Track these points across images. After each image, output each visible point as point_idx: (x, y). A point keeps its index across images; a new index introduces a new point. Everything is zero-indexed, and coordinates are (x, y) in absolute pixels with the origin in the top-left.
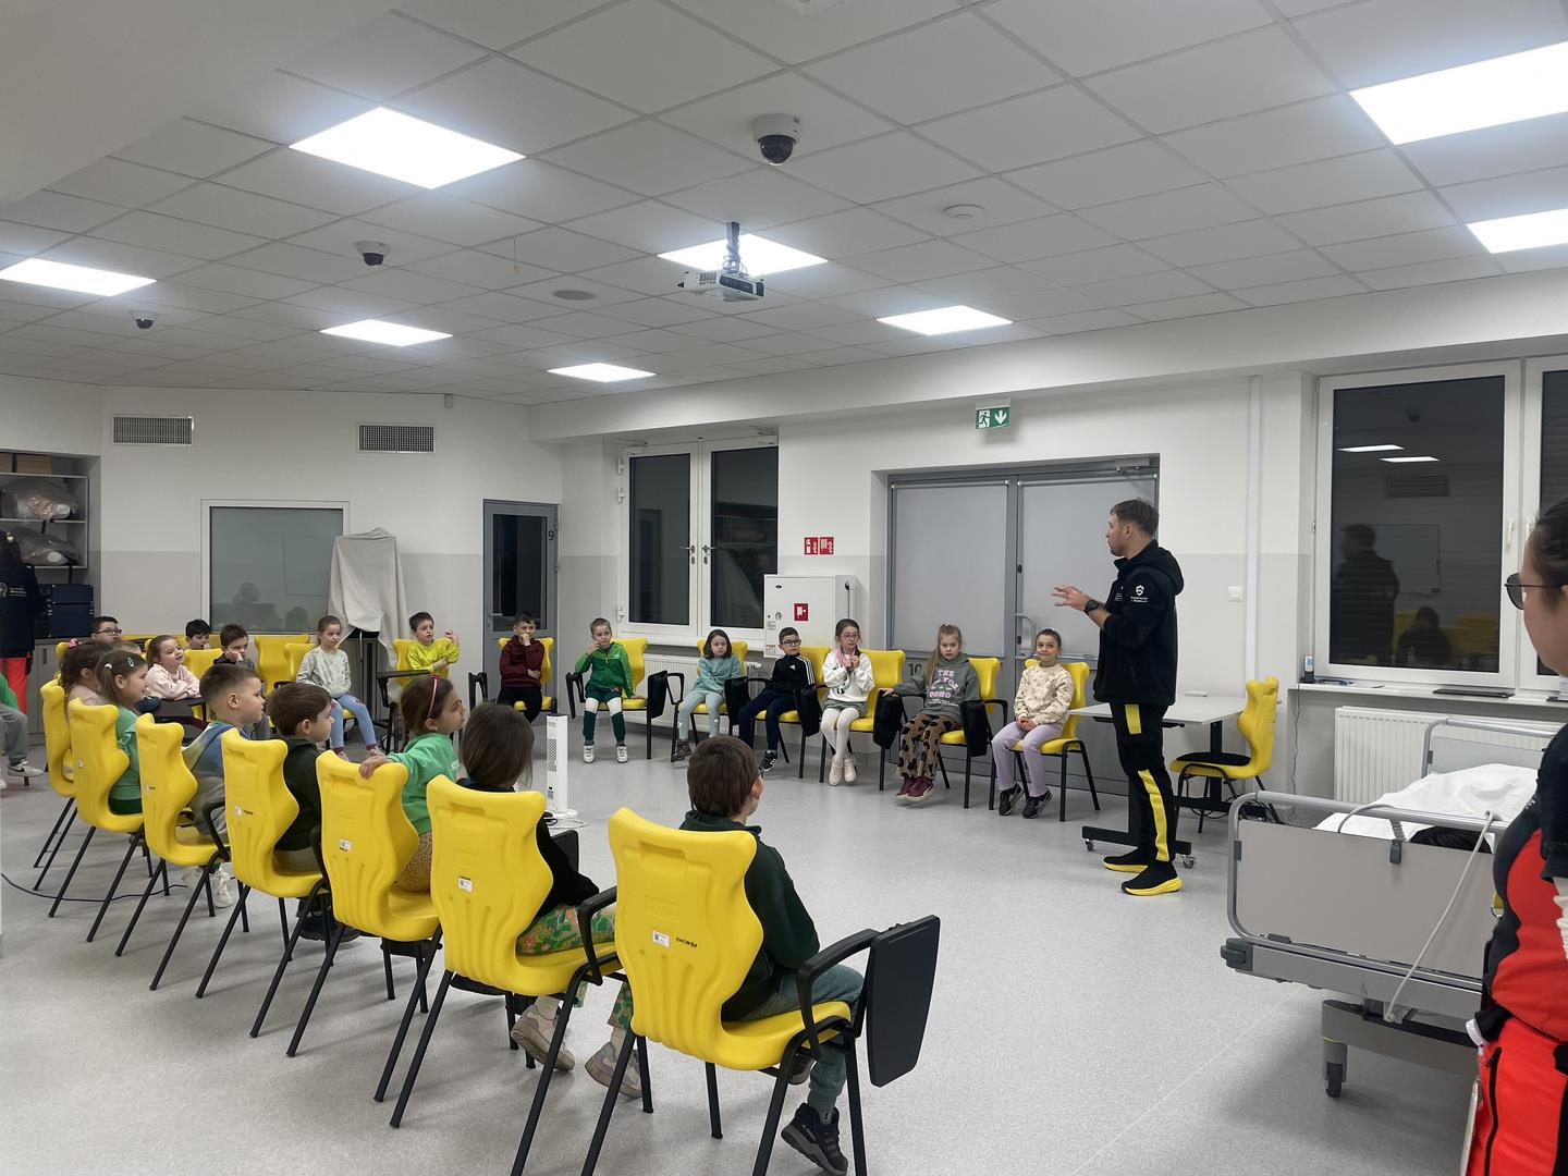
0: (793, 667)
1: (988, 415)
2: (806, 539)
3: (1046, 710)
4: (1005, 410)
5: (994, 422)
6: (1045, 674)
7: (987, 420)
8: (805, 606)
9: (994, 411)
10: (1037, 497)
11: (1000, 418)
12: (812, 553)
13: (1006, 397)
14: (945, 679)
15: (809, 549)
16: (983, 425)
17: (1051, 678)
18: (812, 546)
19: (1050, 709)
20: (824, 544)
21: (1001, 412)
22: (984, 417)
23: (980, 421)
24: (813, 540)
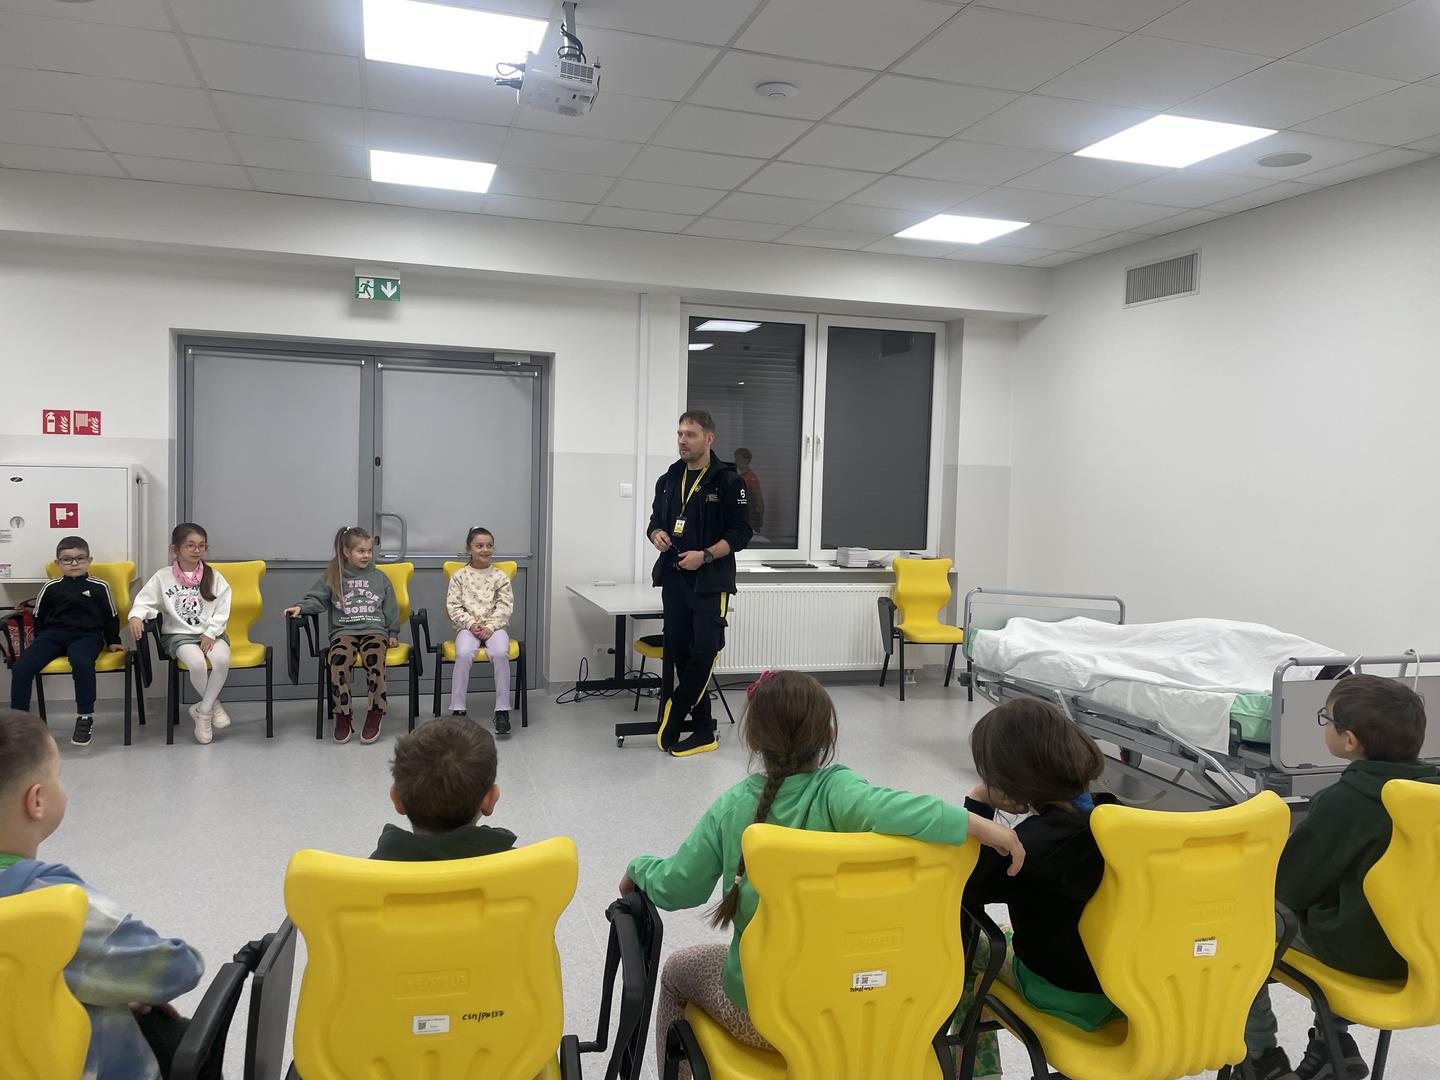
0: (87, 593)
1: (372, 284)
2: (46, 412)
3: (495, 614)
4: (394, 282)
5: (379, 295)
6: (482, 576)
7: (371, 291)
8: (73, 507)
9: (380, 282)
10: (398, 384)
11: (389, 291)
12: (58, 431)
13: (397, 269)
14: (362, 592)
15: (51, 427)
16: (366, 296)
17: (492, 580)
18: (58, 422)
19: (498, 612)
20: (83, 421)
21: (389, 284)
22: (367, 286)
23: (361, 289)
24: (59, 414)
